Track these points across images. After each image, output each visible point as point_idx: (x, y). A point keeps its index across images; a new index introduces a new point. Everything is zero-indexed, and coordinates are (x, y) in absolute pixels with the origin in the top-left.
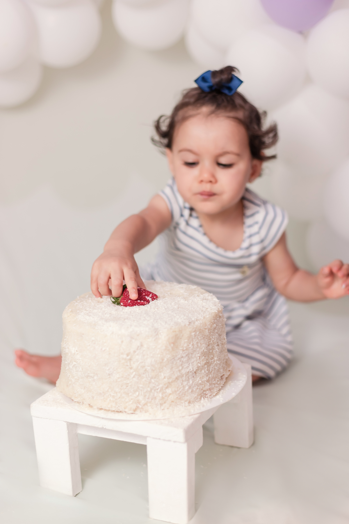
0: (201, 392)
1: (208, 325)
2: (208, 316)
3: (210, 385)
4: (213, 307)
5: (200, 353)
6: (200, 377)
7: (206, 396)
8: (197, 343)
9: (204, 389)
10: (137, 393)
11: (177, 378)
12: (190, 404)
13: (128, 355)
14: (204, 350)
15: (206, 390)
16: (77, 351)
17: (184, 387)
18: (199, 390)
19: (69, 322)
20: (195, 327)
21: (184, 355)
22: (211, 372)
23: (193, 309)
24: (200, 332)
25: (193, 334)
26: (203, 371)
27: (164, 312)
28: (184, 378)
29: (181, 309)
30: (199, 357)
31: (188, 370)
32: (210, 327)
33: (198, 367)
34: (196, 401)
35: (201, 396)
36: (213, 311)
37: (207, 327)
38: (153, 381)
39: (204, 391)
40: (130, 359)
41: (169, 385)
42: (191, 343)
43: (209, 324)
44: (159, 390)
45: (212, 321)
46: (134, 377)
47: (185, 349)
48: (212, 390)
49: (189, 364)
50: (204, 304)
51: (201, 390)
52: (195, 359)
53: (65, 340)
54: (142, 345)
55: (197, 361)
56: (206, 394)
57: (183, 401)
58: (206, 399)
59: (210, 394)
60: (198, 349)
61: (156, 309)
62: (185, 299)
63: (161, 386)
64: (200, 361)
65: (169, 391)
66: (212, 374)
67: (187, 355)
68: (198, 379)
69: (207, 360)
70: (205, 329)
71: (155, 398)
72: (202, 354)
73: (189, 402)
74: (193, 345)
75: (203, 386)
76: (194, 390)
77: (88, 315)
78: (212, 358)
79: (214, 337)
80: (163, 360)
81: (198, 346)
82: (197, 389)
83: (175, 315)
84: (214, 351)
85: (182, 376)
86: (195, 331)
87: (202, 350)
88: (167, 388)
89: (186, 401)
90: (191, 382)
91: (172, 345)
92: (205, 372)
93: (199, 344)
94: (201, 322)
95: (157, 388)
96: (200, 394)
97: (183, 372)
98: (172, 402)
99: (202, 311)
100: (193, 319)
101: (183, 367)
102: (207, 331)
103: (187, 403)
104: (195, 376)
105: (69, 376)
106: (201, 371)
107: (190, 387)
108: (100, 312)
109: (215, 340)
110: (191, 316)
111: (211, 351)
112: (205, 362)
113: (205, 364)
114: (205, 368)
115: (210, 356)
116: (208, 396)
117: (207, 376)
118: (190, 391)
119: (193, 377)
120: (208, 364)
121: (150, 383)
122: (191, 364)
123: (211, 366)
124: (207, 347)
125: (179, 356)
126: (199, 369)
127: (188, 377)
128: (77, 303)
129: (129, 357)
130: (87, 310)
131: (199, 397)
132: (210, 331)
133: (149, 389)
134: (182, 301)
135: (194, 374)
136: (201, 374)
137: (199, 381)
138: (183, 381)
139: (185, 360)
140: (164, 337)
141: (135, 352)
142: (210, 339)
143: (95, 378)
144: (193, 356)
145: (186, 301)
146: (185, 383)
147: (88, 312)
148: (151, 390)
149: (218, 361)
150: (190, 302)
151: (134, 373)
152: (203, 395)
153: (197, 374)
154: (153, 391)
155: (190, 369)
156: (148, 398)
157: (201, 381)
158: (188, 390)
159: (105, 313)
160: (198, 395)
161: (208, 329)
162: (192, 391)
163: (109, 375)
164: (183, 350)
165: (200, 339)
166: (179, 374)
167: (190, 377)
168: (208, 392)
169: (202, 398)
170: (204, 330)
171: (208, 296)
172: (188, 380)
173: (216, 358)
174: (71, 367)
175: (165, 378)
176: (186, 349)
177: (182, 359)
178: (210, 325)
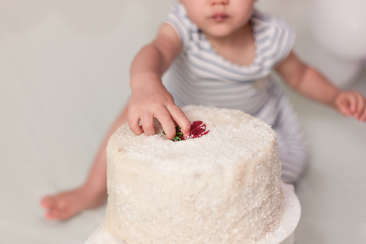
0: (265, 227)
1: (269, 156)
2: (267, 146)
3: (273, 218)
4: (269, 135)
5: (264, 187)
6: (264, 211)
7: (270, 230)
8: (262, 176)
9: (268, 224)
10: (202, 236)
11: (244, 217)
12: (257, 242)
13: (191, 197)
14: (267, 183)
15: (269, 223)
16: (130, 193)
17: (250, 225)
18: (263, 225)
19: (118, 160)
20: (259, 159)
21: (250, 192)
22: (273, 204)
23: (249, 138)
24: (264, 165)
25: (258, 167)
26: (267, 205)
27: (221, 144)
28: (250, 216)
29: (237, 139)
30: (264, 191)
31: (253, 207)
32: (271, 157)
33: (263, 202)
34: (262, 237)
35: (265, 231)
36: (271, 140)
37: (268, 158)
38: (219, 222)
39: (268, 225)
40: (194, 201)
41: (235, 225)
42: (256, 178)
43: (270, 154)
44: (225, 231)
45: (272, 151)
46: (199, 219)
47: (251, 184)
48: (274, 223)
49: (254, 200)
50: (258, 131)
51: (265, 224)
52: (260, 194)
53: (114, 180)
54: (207, 186)
55: (261, 195)
56: (270, 227)
57: (249, 240)
58: (270, 233)
59: (273, 227)
60: (262, 183)
61: (213, 142)
62: (235, 126)
63: (227, 226)
64: (265, 195)
65: (235, 231)
66: (274, 206)
67: (252, 191)
68: (263, 214)
69: (270, 192)
70: (268, 160)
71: (221, 240)
72: (266, 187)
73: (256, 240)
74: (258, 179)
75: (267, 220)
76: (260, 226)
77: (138, 152)
78: (274, 190)
79: (274, 168)
80: (229, 199)
81: (262, 179)
82: (262, 224)
83: (234, 147)
84: (275, 182)
85: (249, 213)
86: (259, 165)
87: (266, 184)
88: (234, 227)
89: (252, 239)
90: (256, 218)
91: (239, 182)
92: (269, 206)
93: (263, 178)
94: (263, 153)
95: (223, 229)
96: (265, 230)
97: (250, 209)
98: (239, 241)
99: (259, 139)
100: (255, 151)
101: (249, 204)
102: (269, 162)
103: (253, 241)
104: (260, 212)
105: (122, 219)
106: (265, 205)
107: (256, 224)
108: (151, 147)
109: (276, 171)
110: (251, 147)
111: (272, 182)
112: (269, 195)
113: (269, 197)
114: (269, 201)
115: (271, 188)
116: (271, 229)
117: (270, 209)
118: (256, 227)
119: (258, 212)
120: (271, 197)
121: (216, 224)
122: (256, 200)
123: (273, 198)
124: (269, 179)
125: (246, 193)
126: (264, 203)
127: (254, 214)
128: (120, 137)
129: (192, 199)
130: (135, 145)
131: (264, 233)
132: (271, 162)
133: (215, 231)
134: (234, 130)
135: (259, 209)
136: (265, 208)
137: (264, 215)
138: (249, 218)
139: (250, 196)
140: (230, 175)
141: (199, 193)
142: (272, 170)
143: (154, 222)
144: (258, 191)
145: (239, 129)
146: (251, 221)
147: (137, 148)
148: (217, 231)
149: (278, 192)
150: (243, 130)
151: (199, 216)
152: (267, 229)
153: (262, 209)
154: (219, 232)
155: (256, 205)
156: (214, 240)
157: (265, 215)
158: (254, 227)
159: (157, 148)
160: (263, 231)
161: (270, 160)
162: (258, 228)
163: (170, 218)
164: (249, 186)
165: (263, 172)
166: (245, 212)
167: (255, 214)
168: (271, 225)
169: (267, 233)
170: (266, 161)
171: (258, 121)
172: (254, 217)
173: (276, 189)
174: (124, 210)
175: (231, 218)
176: (253, 185)
177: (248, 196)
178: (271, 156)
